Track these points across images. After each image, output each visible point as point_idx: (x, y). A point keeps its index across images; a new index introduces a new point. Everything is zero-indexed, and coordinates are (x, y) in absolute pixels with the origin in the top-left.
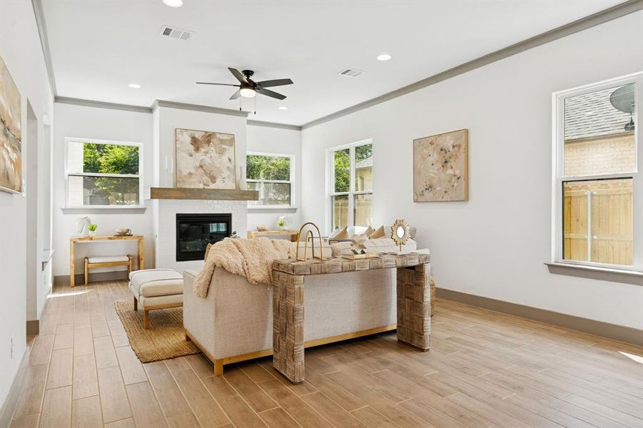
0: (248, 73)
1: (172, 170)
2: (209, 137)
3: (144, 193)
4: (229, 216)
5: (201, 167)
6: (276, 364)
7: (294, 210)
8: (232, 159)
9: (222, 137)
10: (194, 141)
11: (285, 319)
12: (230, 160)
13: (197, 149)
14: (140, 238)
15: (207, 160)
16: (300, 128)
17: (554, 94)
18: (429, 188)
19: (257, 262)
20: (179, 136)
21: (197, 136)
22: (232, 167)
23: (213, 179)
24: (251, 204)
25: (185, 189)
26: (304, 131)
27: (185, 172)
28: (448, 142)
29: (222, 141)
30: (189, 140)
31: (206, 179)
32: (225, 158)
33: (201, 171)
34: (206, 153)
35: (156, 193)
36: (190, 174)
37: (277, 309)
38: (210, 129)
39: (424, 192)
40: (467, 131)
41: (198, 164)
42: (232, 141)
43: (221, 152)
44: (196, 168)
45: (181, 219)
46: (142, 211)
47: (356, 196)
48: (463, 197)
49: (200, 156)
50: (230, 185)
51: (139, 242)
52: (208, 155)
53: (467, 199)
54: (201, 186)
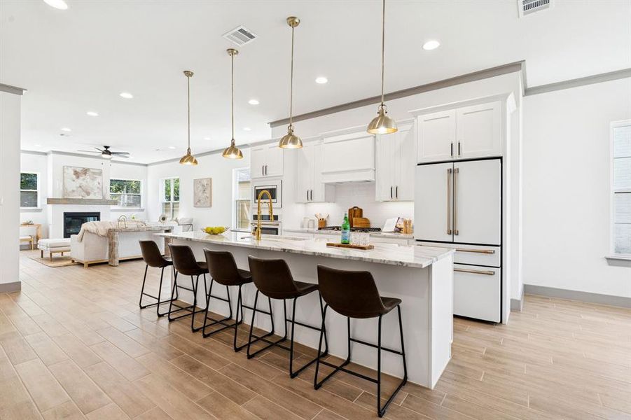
0: (107, 147)
1: (61, 188)
2: (85, 171)
3: (41, 201)
4: (99, 213)
5: (80, 187)
6: (110, 263)
7: (143, 210)
8: (101, 183)
9: (94, 171)
10: (76, 173)
11: (112, 246)
12: (99, 183)
13: (78, 177)
14: (39, 226)
15: (84, 183)
16: (146, 165)
17: (233, 170)
18: (199, 201)
19: (102, 228)
20: (66, 170)
21: (78, 170)
22: (101, 187)
23: (88, 194)
24: (113, 207)
25: (69, 199)
26: (149, 167)
27: (70, 190)
28: (205, 182)
29: (94, 173)
30: (73, 172)
31: (83, 193)
32: (96, 183)
33: (80, 189)
34: (84, 179)
35: (50, 201)
36: (73, 191)
37: (110, 245)
38: (87, 167)
39: (198, 203)
40: (211, 179)
41: (78, 185)
42: (100, 173)
43: (94, 179)
44: (77, 188)
45: (66, 215)
46: (40, 210)
47: (173, 204)
48: (209, 205)
49: (80, 181)
50: (99, 197)
51: (38, 228)
52: (85, 181)
53: (211, 206)
54: (81, 197)
